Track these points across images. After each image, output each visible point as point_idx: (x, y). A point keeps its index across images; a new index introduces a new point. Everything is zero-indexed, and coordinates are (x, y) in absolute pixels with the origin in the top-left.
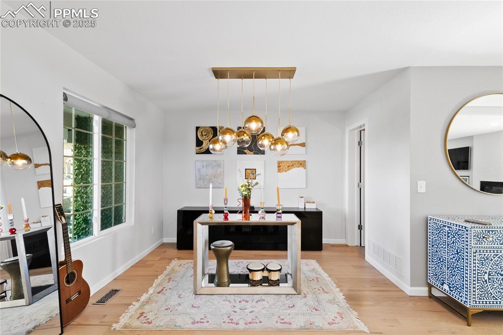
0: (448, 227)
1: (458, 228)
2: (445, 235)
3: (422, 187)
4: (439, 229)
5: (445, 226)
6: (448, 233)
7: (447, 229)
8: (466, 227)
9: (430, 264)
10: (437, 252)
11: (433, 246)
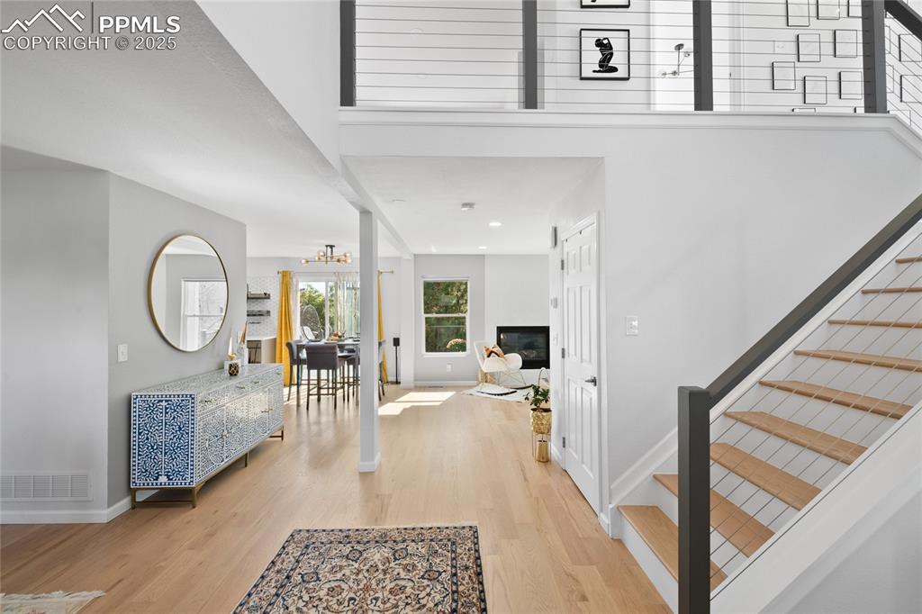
0: (166, 401)
1: (180, 399)
2: (161, 413)
3: (123, 352)
4: (151, 407)
5: (162, 401)
6: (166, 408)
7: (164, 404)
8: (191, 395)
9: (135, 461)
10: (147, 439)
11: (140, 434)
